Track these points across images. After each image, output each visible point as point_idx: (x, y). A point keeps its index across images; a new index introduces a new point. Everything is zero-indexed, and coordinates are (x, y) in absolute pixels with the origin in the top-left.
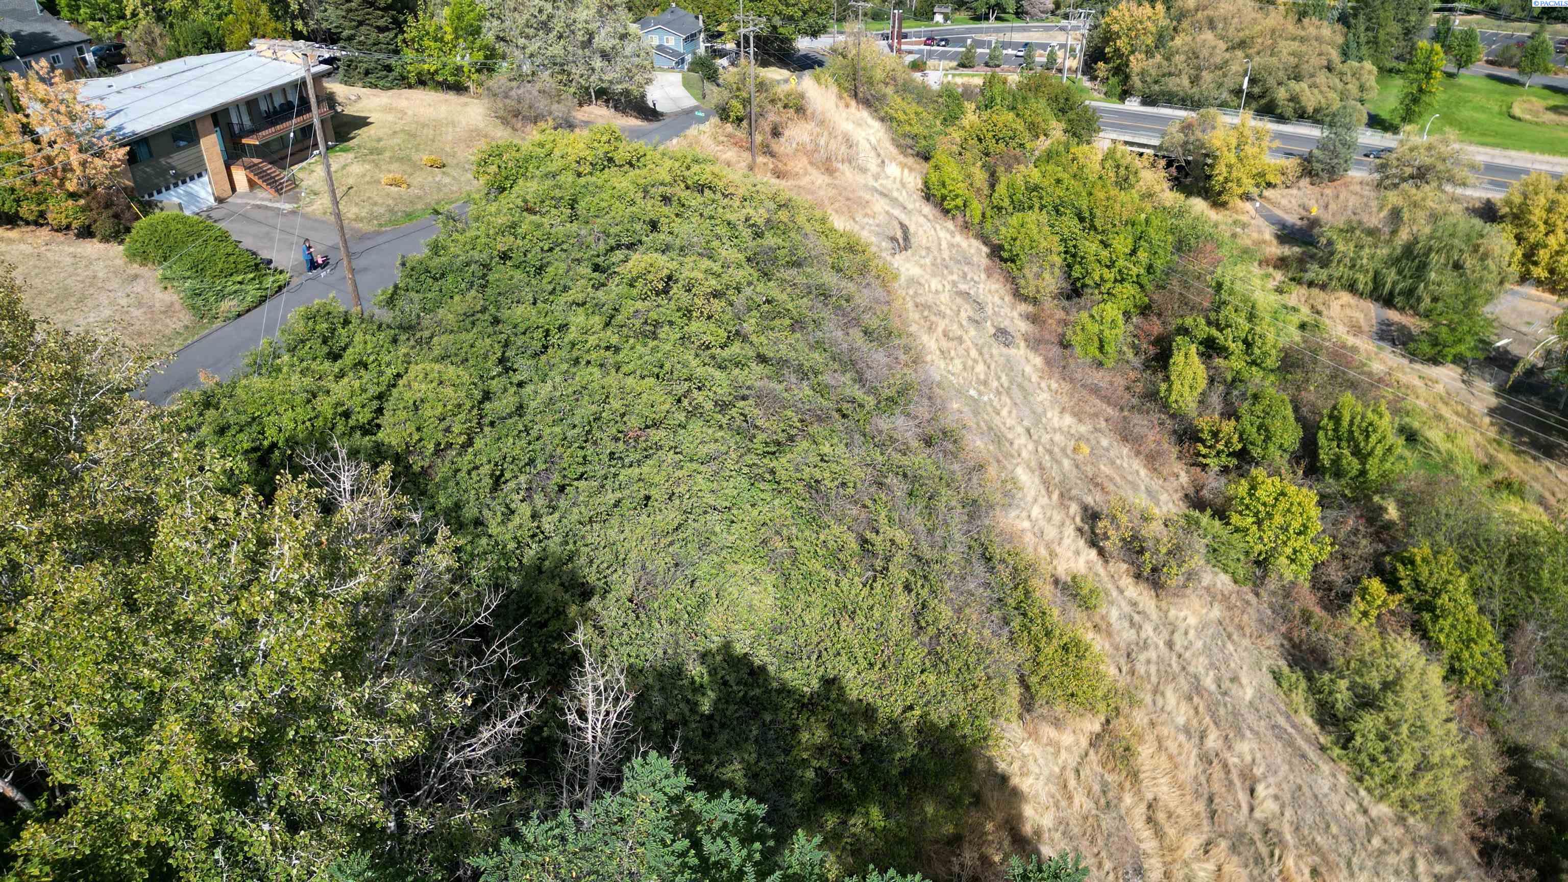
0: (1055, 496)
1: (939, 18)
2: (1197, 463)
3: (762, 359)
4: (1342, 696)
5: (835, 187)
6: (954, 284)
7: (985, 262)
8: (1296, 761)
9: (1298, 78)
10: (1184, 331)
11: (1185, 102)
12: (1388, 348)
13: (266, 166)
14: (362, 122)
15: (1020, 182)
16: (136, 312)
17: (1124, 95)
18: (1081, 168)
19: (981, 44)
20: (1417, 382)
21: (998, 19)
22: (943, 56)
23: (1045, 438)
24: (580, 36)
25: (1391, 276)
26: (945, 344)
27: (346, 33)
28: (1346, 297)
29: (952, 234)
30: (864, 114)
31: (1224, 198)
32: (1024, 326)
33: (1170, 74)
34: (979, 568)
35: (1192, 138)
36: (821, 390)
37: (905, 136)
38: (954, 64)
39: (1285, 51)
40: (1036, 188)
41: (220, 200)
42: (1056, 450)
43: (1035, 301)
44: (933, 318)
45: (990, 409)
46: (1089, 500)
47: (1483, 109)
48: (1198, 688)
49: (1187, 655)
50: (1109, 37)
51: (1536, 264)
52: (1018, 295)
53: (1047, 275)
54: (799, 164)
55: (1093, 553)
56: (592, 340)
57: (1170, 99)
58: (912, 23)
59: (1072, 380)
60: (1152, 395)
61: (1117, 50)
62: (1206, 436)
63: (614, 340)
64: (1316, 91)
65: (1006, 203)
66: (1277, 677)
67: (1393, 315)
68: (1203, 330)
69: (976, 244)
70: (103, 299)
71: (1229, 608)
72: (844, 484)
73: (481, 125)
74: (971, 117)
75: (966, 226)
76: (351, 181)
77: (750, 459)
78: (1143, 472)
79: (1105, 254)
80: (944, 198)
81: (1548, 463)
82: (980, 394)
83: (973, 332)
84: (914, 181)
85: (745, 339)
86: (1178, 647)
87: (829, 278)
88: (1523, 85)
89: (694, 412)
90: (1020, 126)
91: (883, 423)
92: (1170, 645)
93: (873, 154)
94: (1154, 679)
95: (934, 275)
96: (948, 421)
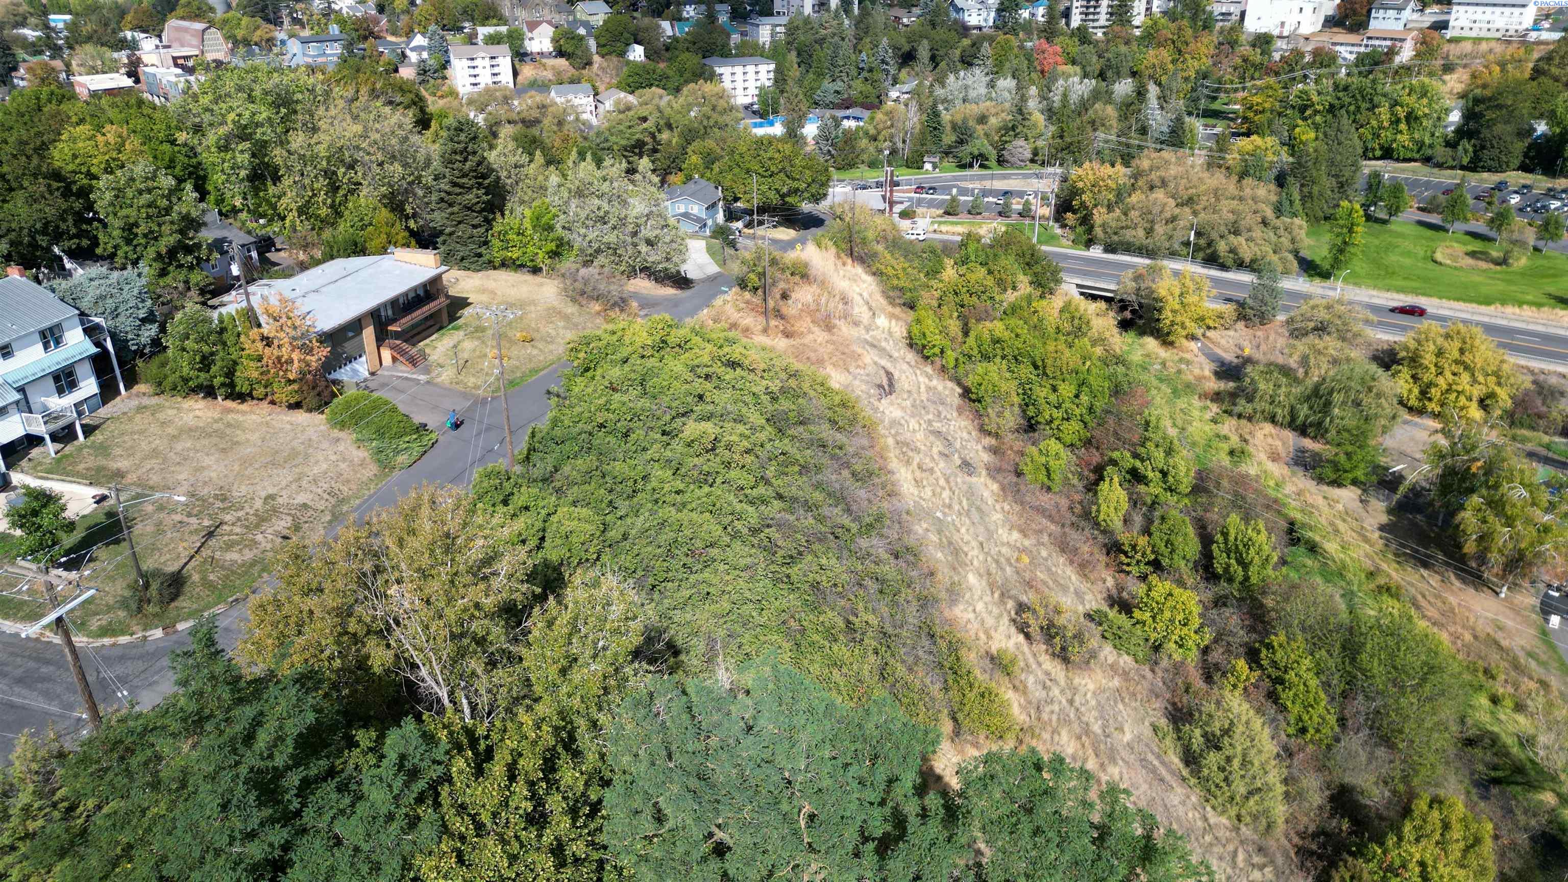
0: (996, 595)
1: (928, 166)
2: (1121, 570)
3: (780, 497)
4: (1197, 740)
5: (834, 343)
6: (930, 422)
7: (957, 401)
8: (1156, 783)
9: (1236, 233)
10: (1114, 462)
11: (1142, 251)
12: (1300, 472)
13: (405, 346)
14: (463, 303)
15: (986, 336)
16: (343, 466)
17: (1089, 243)
18: (1041, 320)
19: (963, 192)
20: (1320, 502)
21: (982, 166)
22: (931, 204)
23: (994, 551)
24: (630, 228)
25: (1303, 411)
26: (918, 474)
27: (448, 230)
28: (1268, 428)
29: (930, 378)
30: (859, 270)
31: (1171, 338)
32: (986, 457)
33: (1127, 227)
34: (926, 642)
35: (1143, 286)
36: (820, 519)
37: (894, 288)
38: (941, 211)
39: (1225, 210)
40: (998, 341)
41: (373, 374)
42: (1002, 560)
43: (997, 436)
44: (911, 454)
45: (951, 528)
46: (1024, 598)
47: (1407, 254)
48: (1087, 731)
49: (1083, 709)
50: (1075, 192)
51: (1430, 399)
52: (984, 431)
53: (1007, 414)
54: (804, 324)
55: (1021, 638)
56: (667, 487)
57: (1129, 248)
58: (904, 170)
59: (1022, 503)
60: (1086, 515)
61: (1083, 204)
62: (1127, 548)
63: (681, 486)
64: (1252, 244)
65: (975, 352)
66: (1155, 729)
67: (1308, 443)
68: (1129, 461)
69: (950, 384)
70: (320, 456)
71: (1127, 680)
72: (835, 585)
73: (556, 303)
74: (950, 273)
75: (943, 369)
76: (466, 356)
77: (772, 568)
78: (1073, 578)
79: (1053, 398)
80: (924, 347)
81: (1425, 573)
82: (944, 514)
83: (942, 465)
84: (899, 330)
85: (767, 482)
86: (1077, 704)
87: (825, 432)
88: (1447, 231)
89: (736, 535)
90: (990, 282)
91: (863, 543)
92: (1071, 702)
93: (865, 308)
94: (1054, 724)
95: (913, 416)
96: (910, 541)
